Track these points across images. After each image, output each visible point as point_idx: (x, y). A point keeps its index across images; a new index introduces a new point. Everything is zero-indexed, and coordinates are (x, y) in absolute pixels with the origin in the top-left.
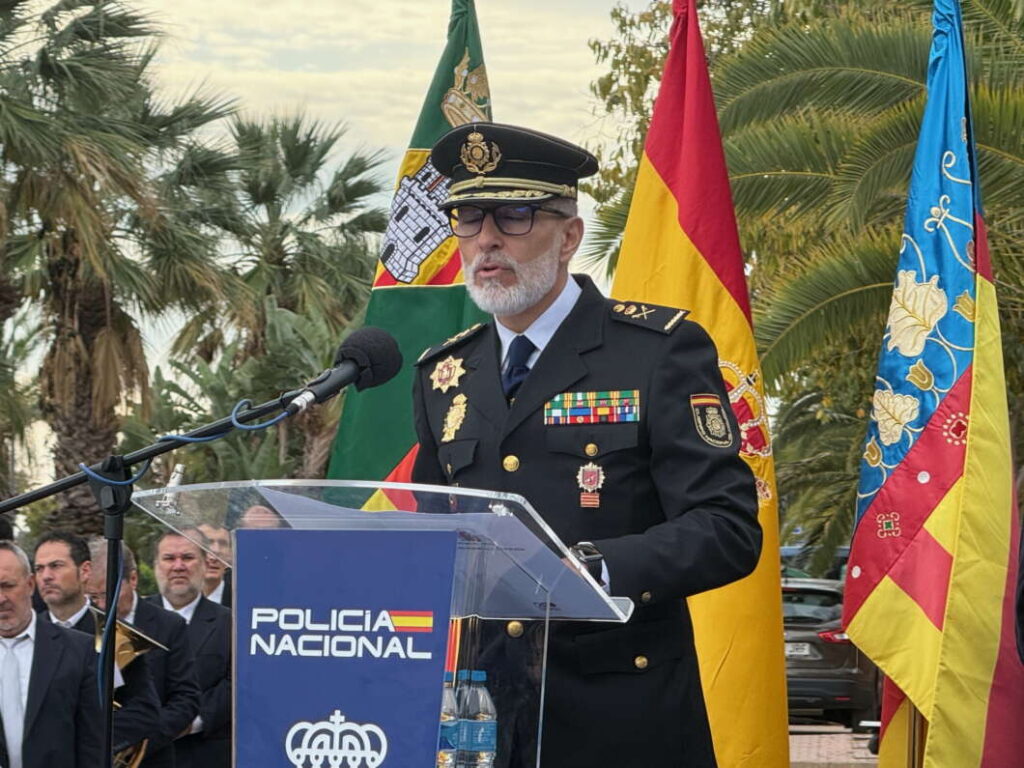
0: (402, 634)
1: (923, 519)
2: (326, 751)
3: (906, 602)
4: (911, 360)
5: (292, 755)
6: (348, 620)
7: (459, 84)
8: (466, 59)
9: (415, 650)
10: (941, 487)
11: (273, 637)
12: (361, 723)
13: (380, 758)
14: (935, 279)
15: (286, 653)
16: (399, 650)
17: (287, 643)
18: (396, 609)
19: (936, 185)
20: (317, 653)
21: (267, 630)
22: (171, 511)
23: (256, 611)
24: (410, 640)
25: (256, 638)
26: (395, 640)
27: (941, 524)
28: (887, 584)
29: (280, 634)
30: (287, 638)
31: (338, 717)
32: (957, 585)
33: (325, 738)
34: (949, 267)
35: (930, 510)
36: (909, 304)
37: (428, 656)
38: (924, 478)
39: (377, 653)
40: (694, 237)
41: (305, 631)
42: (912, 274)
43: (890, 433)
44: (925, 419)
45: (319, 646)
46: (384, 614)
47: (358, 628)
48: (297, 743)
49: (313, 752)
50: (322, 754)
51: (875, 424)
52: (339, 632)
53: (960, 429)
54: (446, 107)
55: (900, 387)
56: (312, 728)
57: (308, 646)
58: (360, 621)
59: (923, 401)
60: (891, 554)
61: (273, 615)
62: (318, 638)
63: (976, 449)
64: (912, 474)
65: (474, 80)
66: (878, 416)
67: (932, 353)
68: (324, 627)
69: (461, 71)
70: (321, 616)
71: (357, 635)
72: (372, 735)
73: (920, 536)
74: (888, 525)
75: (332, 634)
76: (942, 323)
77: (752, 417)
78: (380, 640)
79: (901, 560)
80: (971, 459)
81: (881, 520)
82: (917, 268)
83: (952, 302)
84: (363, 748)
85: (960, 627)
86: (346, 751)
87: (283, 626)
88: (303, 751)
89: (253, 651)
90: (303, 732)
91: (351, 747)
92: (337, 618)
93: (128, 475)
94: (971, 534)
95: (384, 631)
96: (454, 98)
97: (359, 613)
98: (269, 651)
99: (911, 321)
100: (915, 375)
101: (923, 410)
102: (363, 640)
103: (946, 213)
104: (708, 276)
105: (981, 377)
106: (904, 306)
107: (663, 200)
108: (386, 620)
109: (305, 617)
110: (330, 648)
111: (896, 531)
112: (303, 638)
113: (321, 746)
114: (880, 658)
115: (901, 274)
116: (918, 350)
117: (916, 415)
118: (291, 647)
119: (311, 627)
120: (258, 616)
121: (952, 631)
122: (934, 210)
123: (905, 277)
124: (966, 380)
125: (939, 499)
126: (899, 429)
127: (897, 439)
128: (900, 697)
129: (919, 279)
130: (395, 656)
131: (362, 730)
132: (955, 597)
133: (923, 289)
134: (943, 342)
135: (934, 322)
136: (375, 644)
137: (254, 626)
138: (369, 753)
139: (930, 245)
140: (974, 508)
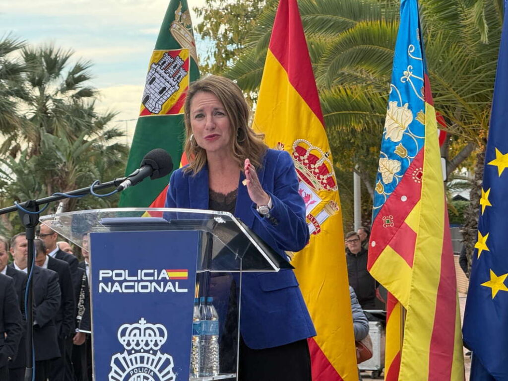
0: (173, 281)
1: (404, 218)
2: (138, 337)
3: (398, 257)
4: (396, 144)
5: (121, 340)
6: (146, 275)
7: (177, 19)
8: (180, 7)
9: (179, 288)
10: (412, 203)
11: (110, 284)
12: (154, 324)
13: (164, 340)
14: (407, 105)
15: (117, 291)
16: (172, 288)
17: (117, 287)
18: (170, 268)
19: (406, 61)
20: (132, 291)
21: (107, 280)
22: (58, 225)
23: (101, 272)
24: (177, 284)
25: (102, 285)
26: (170, 283)
27: (412, 220)
28: (388, 249)
29: (113, 282)
30: (117, 284)
31: (143, 321)
32: (419, 249)
33: (137, 331)
34: (413, 99)
35: (407, 213)
36: (395, 117)
37: (186, 290)
38: (404, 199)
39: (161, 290)
40: (297, 88)
41: (125, 280)
42: (396, 103)
43: (387, 178)
44: (404, 171)
45: (132, 287)
46: (164, 271)
47: (152, 278)
48: (123, 334)
49: (131, 338)
50: (135, 339)
51: (380, 174)
52: (142, 281)
53: (420, 175)
54: (172, 30)
55: (392, 156)
56: (130, 327)
57: (127, 287)
58: (152, 275)
59: (402, 163)
60: (389, 235)
61: (110, 273)
62: (132, 284)
63: (426, 184)
64: (398, 197)
65: (184, 17)
66: (381, 170)
67: (406, 140)
68: (135, 278)
69: (178, 13)
70: (133, 273)
71: (151, 282)
72: (159, 329)
73: (403, 226)
74: (388, 221)
75: (139, 282)
76: (411, 126)
77: (328, 173)
78: (162, 284)
79: (394, 238)
80: (424, 189)
81: (385, 219)
82: (398, 100)
83: (415, 115)
84: (155, 335)
85: (420, 268)
86: (147, 337)
87: (115, 278)
88: (126, 338)
89: (100, 291)
90: (126, 329)
91: (150, 335)
92: (141, 274)
93: (37, 209)
94: (425, 224)
95: (164, 279)
96: (175, 26)
97: (152, 271)
98: (108, 290)
99: (397, 125)
100: (399, 150)
101: (402, 167)
102: (154, 284)
103: (411, 74)
104: (305, 107)
105: (429, 150)
106: (392, 118)
107: (279, 71)
108: (164, 274)
109: (125, 274)
110: (138, 288)
111: (392, 224)
112: (124, 284)
113: (135, 335)
114: (386, 284)
115: (391, 103)
116: (400, 138)
117: (399, 169)
118: (119, 288)
119: (128, 278)
120: (102, 274)
121: (417, 271)
122: (405, 72)
123: (393, 105)
124: (422, 152)
125: (411, 208)
126: (391, 176)
127: (391, 181)
128: (396, 301)
129: (399, 105)
130: (169, 291)
131: (155, 327)
132: (418, 255)
133: (401, 110)
134: (411, 134)
135: (407, 125)
136: (160, 286)
137: (101, 279)
138: (158, 338)
139: (403, 89)
140: (425, 212)
